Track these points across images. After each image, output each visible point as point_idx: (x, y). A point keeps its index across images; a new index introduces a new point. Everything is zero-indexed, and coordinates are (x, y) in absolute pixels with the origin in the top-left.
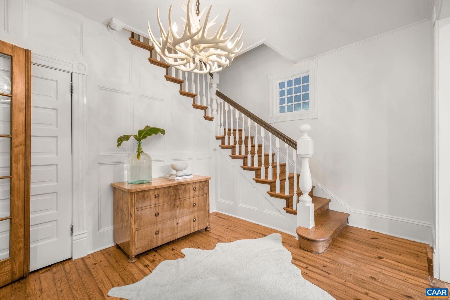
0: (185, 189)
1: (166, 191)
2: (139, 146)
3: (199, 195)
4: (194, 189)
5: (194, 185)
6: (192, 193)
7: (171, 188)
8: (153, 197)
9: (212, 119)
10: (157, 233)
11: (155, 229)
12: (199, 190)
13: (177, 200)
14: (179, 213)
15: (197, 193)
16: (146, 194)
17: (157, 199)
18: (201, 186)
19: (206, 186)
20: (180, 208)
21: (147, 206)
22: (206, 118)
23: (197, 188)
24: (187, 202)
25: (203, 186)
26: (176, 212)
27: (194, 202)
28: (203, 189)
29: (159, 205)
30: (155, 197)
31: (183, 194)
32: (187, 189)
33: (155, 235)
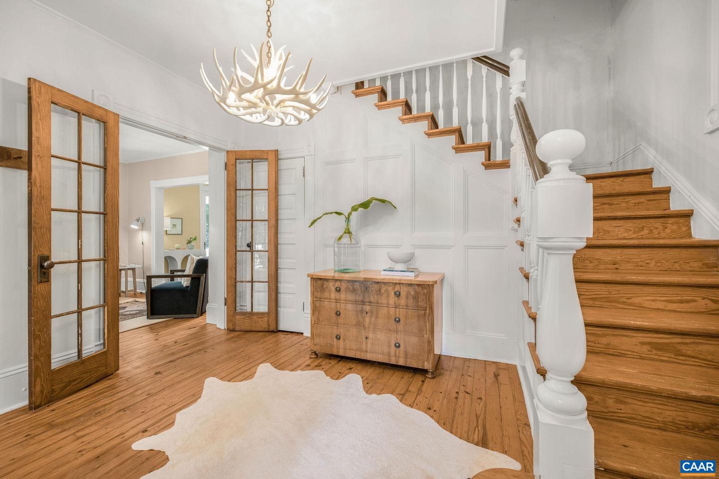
0: (380, 290)
1: (349, 286)
2: (348, 225)
3: (407, 306)
4: (398, 295)
5: (397, 288)
6: (392, 300)
7: (357, 284)
8: (333, 289)
9: (505, 165)
10: (338, 338)
11: (335, 332)
12: (407, 297)
13: (367, 304)
14: (370, 323)
15: (403, 301)
16: (326, 284)
17: (337, 293)
18: (413, 293)
19: (424, 294)
20: (371, 317)
21: (326, 299)
22: (490, 165)
23: (403, 294)
24: (384, 311)
25: (417, 293)
26: (364, 320)
27: (398, 316)
28: (416, 298)
29: (341, 301)
30: (336, 289)
31: (376, 297)
32: (383, 291)
33: (335, 340)
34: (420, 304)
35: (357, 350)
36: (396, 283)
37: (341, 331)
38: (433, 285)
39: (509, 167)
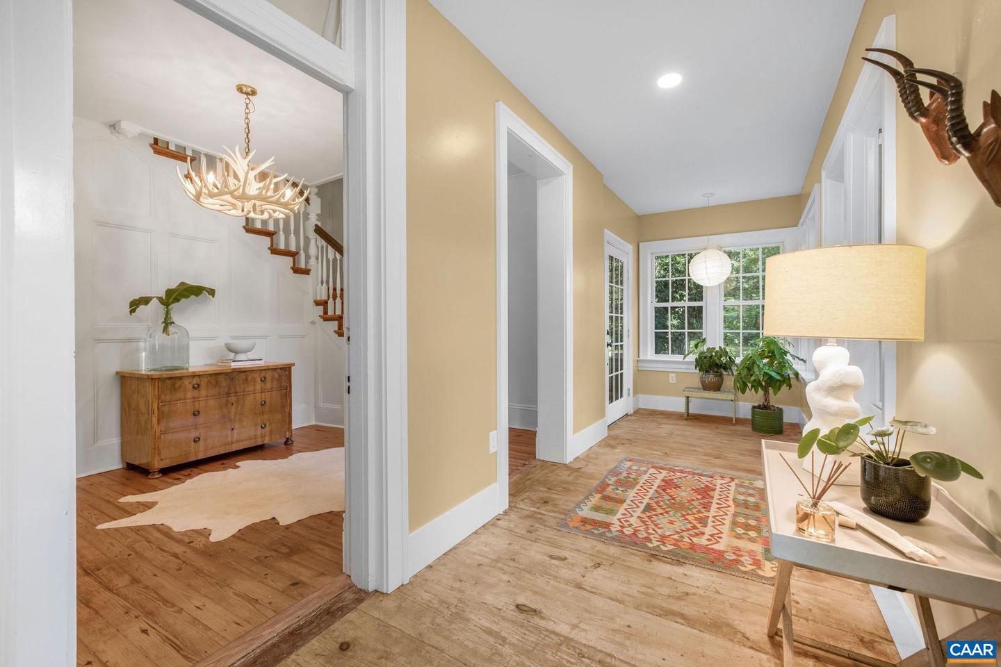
0: (246, 379)
1: (211, 380)
2: (167, 313)
3: (272, 389)
4: (263, 380)
5: (263, 374)
6: (259, 385)
7: (222, 376)
8: (190, 388)
9: (306, 272)
10: (197, 440)
11: (194, 434)
12: (272, 380)
13: (232, 395)
14: (236, 414)
15: (268, 385)
16: (178, 383)
17: (196, 391)
18: (277, 376)
19: (286, 375)
20: (237, 407)
21: (180, 400)
22: (296, 270)
23: (269, 379)
24: (250, 399)
25: (280, 376)
26: (229, 412)
27: (263, 400)
28: (279, 380)
29: (200, 399)
30: (194, 387)
31: (242, 386)
32: (249, 379)
33: (193, 444)
34: (283, 384)
35: (221, 446)
36: (262, 370)
37: (202, 433)
38: (290, 368)
39: (309, 274)
